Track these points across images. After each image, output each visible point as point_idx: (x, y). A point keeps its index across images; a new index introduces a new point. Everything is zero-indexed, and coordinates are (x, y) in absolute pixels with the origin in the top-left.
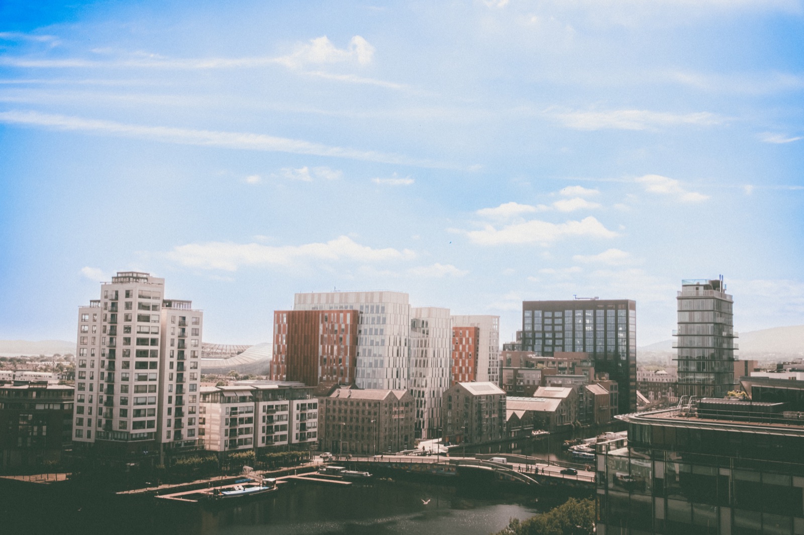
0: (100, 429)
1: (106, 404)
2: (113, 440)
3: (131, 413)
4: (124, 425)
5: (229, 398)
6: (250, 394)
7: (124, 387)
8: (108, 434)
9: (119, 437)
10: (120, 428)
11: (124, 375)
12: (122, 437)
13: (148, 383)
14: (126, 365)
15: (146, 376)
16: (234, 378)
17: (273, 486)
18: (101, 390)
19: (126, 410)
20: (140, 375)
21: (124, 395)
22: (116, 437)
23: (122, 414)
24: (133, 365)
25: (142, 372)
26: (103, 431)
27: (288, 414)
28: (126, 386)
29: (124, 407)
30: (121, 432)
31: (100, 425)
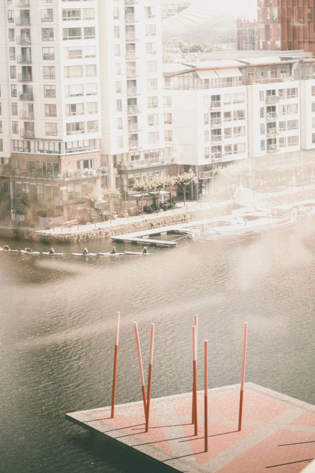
0: (17, 137)
1: (22, 97)
2: (39, 153)
3: (62, 110)
4: (53, 129)
5: (207, 81)
6: (238, 74)
7: (48, 70)
8: (29, 143)
9: (47, 148)
10: (48, 134)
11: (46, 51)
12: (52, 149)
13: (83, 62)
14: (48, 34)
15: (80, 51)
16: (178, 49)
17: (288, 217)
18: (13, 77)
19: (55, 106)
20: (70, 49)
21: (49, 82)
22: (41, 148)
23: (48, 112)
24: (59, 34)
25: (74, 44)
26: (22, 139)
27: (298, 102)
28: (51, 67)
29: (50, 101)
30: (49, 140)
31: (15, 131)
